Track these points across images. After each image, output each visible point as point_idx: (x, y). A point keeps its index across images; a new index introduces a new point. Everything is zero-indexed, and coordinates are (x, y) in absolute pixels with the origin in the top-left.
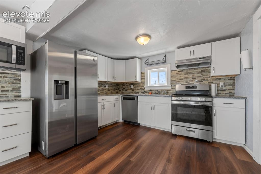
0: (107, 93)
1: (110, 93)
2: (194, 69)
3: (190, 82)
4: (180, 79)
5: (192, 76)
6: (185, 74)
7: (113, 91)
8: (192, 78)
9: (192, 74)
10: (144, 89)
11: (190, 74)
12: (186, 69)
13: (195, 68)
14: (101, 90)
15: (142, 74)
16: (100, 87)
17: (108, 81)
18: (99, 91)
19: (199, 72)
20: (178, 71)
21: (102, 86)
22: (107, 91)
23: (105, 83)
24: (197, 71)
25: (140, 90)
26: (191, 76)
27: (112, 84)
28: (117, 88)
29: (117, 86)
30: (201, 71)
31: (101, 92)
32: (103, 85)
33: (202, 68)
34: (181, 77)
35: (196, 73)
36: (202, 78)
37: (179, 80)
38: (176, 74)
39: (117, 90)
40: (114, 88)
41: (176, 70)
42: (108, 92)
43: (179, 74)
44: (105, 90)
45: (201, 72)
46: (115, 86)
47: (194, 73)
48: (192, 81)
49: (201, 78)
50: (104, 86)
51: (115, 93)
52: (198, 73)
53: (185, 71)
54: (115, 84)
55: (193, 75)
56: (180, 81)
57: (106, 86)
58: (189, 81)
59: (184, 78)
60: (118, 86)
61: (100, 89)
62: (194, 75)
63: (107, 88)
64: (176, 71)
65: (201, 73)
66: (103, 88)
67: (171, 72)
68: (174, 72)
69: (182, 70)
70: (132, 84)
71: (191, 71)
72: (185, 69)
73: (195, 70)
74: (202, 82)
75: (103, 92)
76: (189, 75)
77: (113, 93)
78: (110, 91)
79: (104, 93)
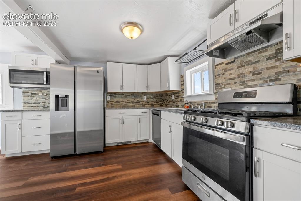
0: (145, 106)
1: (149, 106)
2: (257, 53)
3: (250, 83)
4: (230, 79)
5: (254, 69)
6: (238, 67)
7: (155, 103)
8: (254, 75)
9: (254, 63)
10: (184, 100)
11: (248, 64)
12: (242, 56)
13: (259, 49)
14: (136, 103)
15: (181, 78)
16: (134, 99)
17: (138, 92)
18: (134, 103)
19: (271, 55)
20: (226, 64)
21: (138, 98)
22: (144, 103)
23: (143, 94)
24: (264, 54)
25: (180, 101)
26: (251, 70)
27: (153, 95)
28: (161, 99)
29: (161, 97)
30: (274, 52)
31: (137, 105)
32: (139, 96)
33: (277, 44)
34: (231, 74)
35: (262, 61)
36: (279, 70)
37: (229, 82)
38: (223, 70)
39: (160, 101)
40: (156, 100)
41: (222, 63)
42: (147, 105)
43: (227, 68)
44: (143, 102)
45: (277, 53)
46: (158, 97)
47: (257, 62)
48: (253, 80)
49: (275, 70)
50: (141, 97)
51: (158, 105)
52: (267, 59)
53: (238, 61)
54: (157, 95)
55: (255, 65)
56: (229, 84)
57: (143, 98)
58: (247, 81)
59: (237, 76)
60: (163, 97)
61: (136, 101)
62: (258, 65)
63: (146, 99)
64: (222, 65)
65: (276, 57)
66: (139, 99)
67: (216, 68)
68: (219, 66)
69: (233, 60)
70: (173, 93)
71: (251, 58)
72: (238, 57)
73: (261, 52)
74: (280, 79)
75: (139, 105)
76: (246, 67)
77: (155, 105)
78: (149, 104)
79: (141, 106)
